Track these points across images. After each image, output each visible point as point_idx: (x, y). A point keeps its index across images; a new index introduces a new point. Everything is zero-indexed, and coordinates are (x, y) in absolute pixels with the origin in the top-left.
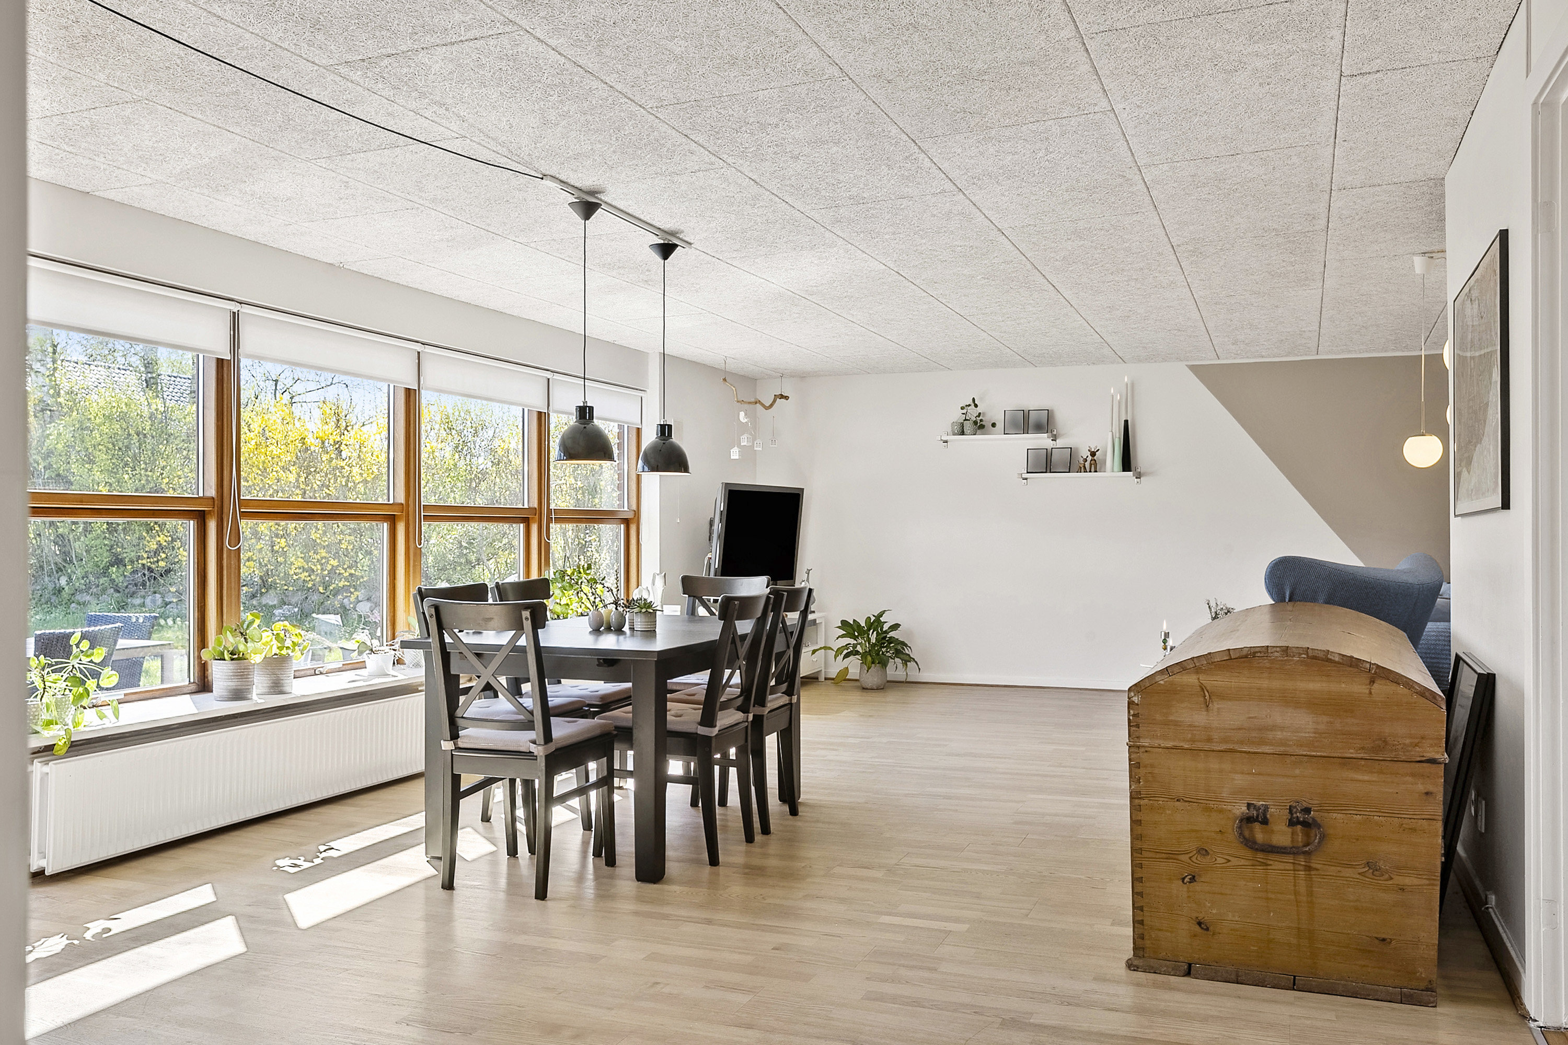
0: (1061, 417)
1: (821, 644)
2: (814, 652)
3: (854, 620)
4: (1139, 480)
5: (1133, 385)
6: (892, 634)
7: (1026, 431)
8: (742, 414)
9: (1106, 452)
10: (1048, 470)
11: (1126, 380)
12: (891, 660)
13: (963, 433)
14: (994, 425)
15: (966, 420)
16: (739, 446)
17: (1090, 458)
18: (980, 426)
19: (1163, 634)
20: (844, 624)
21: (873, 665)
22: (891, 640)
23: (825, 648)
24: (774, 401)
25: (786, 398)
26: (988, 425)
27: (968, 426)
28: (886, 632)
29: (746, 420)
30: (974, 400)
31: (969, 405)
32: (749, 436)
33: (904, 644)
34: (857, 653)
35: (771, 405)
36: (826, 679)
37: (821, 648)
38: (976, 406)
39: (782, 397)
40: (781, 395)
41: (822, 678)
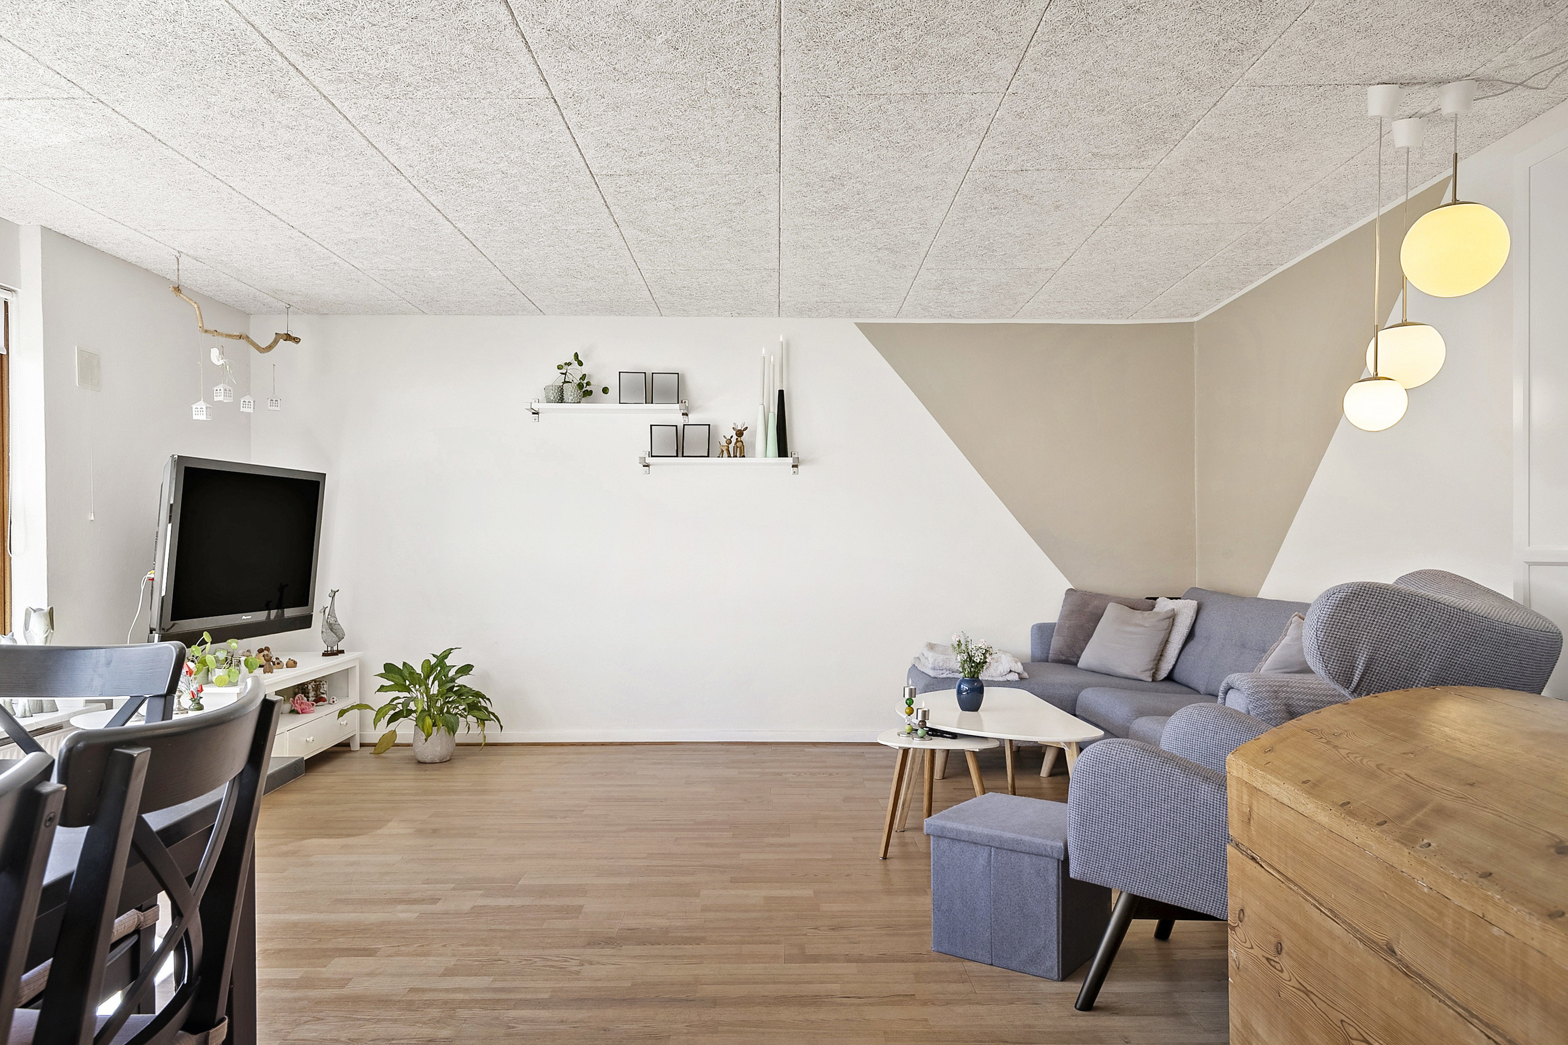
0: (695, 384)
1: (354, 699)
2: (342, 713)
3: (405, 664)
4: (795, 469)
5: (788, 345)
6: (461, 681)
7: (649, 400)
8: (215, 353)
9: (755, 432)
10: (680, 454)
11: (781, 339)
12: (461, 719)
13: (561, 400)
14: (605, 390)
15: (565, 382)
16: (209, 399)
17: (735, 437)
18: (585, 392)
19: (907, 690)
20: (390, 669)
21: (435, 729)
22: (462, 692)
23: (361, 707)
24: (276, 342)
25: (296, 340)
26: (597, 391)
27: (570, 391)
28: (453, 680)
29: (221, 362)
30: (576, 355)
31: (569, 364)
32: (228, 388)
33: (478, 695)
34: (410, 712)
35: (270, 348)
36: (362, 745)
37: (352, 708)
38: (580, 364)
39: (288, 337)
40: (288, 335)
41: (356, 746)
